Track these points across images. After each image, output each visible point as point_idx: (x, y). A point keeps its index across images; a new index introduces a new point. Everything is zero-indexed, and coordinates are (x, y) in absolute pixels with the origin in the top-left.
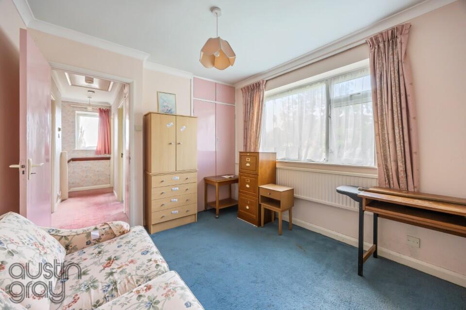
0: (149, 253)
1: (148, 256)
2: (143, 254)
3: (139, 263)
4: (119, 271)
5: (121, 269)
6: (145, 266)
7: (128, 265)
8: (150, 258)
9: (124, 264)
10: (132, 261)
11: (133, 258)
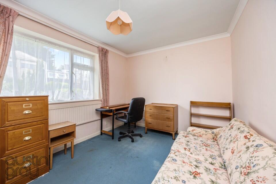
0: (173, 158)
1: (175, 157)
2: (176, 161)
3: (181, 159)
4: (192, 164)
5: (191, 164)
6: (180, 156)
7: (187, 162)
8: (175, 156)
9: (188, 165)
10: (184, 162)
11: (182, 163)
